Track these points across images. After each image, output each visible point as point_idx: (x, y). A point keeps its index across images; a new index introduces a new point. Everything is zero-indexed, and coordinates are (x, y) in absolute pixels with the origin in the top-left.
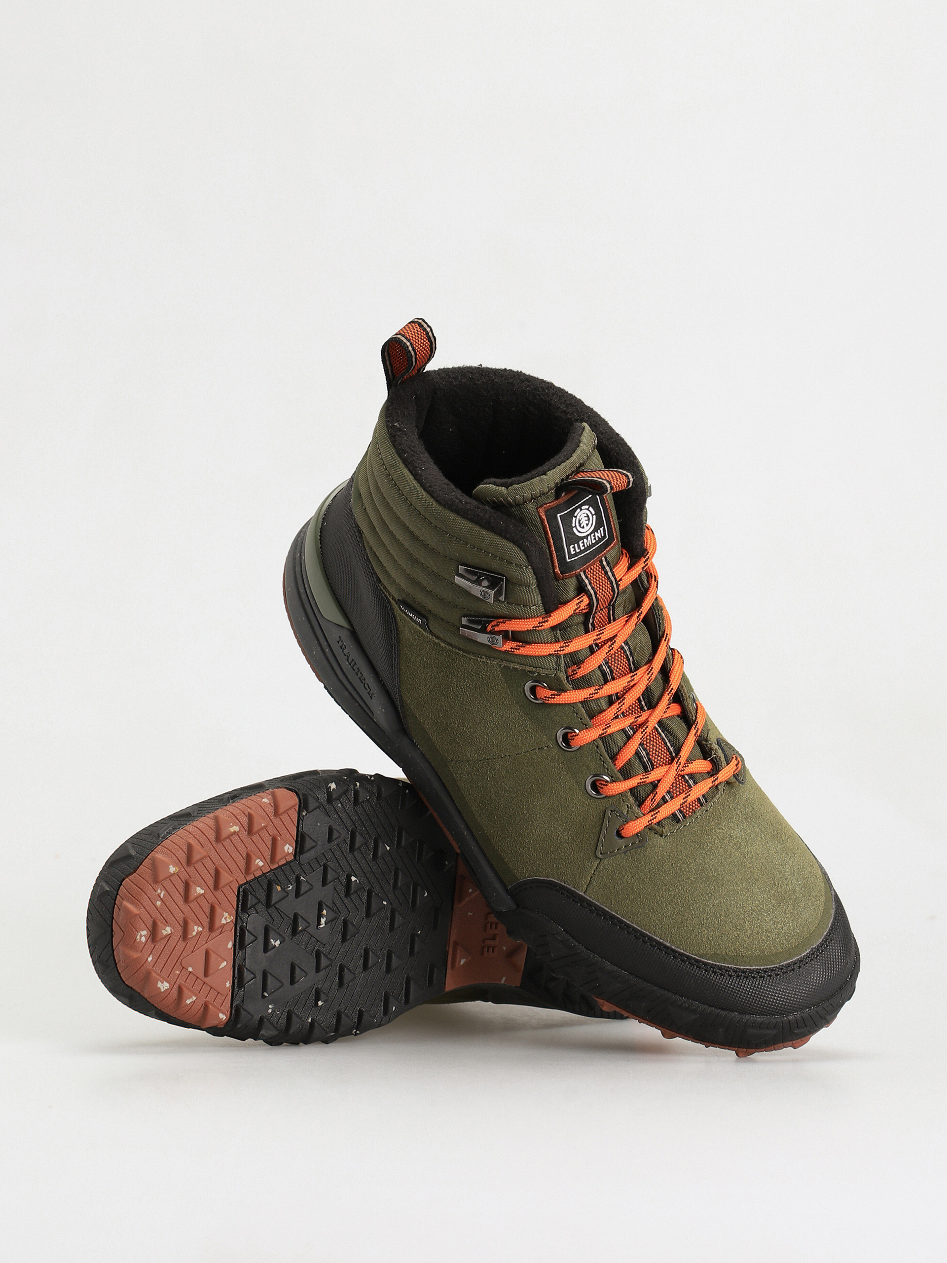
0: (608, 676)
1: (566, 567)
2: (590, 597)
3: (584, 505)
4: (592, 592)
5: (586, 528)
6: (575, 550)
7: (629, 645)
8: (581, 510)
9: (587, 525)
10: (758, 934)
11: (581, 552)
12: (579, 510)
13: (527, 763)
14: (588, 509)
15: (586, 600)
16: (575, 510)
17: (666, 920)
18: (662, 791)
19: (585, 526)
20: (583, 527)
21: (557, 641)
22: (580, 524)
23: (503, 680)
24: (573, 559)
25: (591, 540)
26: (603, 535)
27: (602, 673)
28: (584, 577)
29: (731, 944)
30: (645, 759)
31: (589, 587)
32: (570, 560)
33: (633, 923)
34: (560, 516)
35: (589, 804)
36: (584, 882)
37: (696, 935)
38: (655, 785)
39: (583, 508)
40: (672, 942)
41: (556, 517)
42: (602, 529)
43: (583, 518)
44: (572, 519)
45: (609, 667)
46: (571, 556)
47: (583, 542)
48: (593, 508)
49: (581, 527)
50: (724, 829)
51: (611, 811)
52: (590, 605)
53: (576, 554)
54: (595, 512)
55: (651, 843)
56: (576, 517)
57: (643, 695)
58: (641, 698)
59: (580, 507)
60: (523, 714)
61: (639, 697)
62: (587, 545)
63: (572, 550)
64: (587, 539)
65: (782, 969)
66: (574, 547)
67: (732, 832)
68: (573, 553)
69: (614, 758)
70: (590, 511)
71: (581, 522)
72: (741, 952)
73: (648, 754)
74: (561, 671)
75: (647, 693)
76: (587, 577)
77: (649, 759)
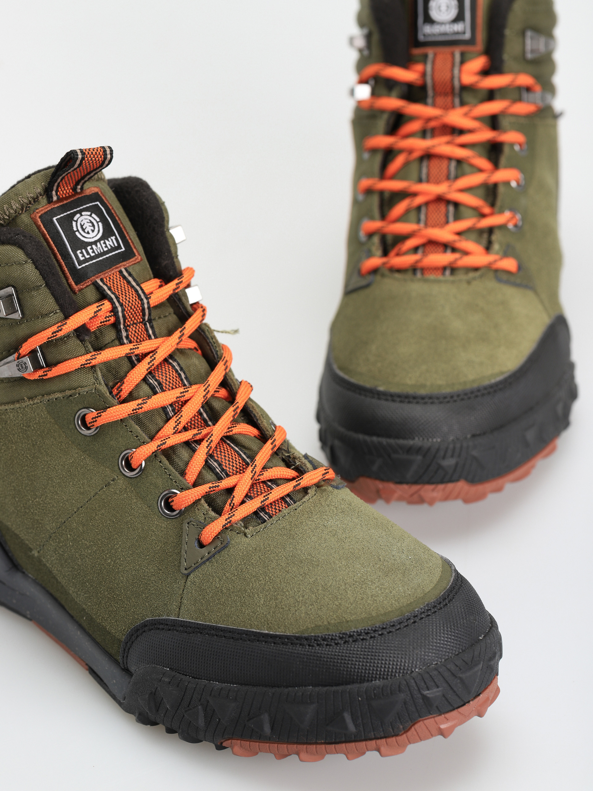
0: (157, 389)
1: (80, 276)
2: (111, 300)
3: (85, 211)
4: (113, 296)
5: (92, 235)
6: (83, 256)
7: (178, 362)
8: (81, 215)
9: (93, 231)
10: (362, 599)
11: (92, 258)
12: (78, 215)
13: (99, 507)
14: (90, 215)
15: (107, 305)
16: (74, 214)
17: (259, 609)
18: (239, 495)
19: (90, 232)
20: (88, 233)
21: (87, 352)
22: (84, 230)
23: (53, 421)
24: (84, 265)
25: (100, 248)
26: (116, 245)
27: (150, 386)
28: (101, 284)
29: (332, 613)
30: (218, 470)
31: (109, 292)
32: (80, 267)
33: (228, 625)
34: (56, 219)
35: (167, 526)
36: (174, 606)
37: (293, 614)
38: (230, 491)
39: (83, 213)
40: (270, 628)
41: (52, 222)
42: (113, 238)
43: (86, 223)
44: (72, 223)
45: (156, 380)
46: (80, 263)
47: (92, 248)
48: (96, 214)
49: (85, 232)
50: (316, 521)
51: (188, 523)
52: (114, 310)
53: (86, 260)
54: (100, 219)
55: (233, 542)
56: (76, 221)
57: (202, 407)
58: (202, 410)
59: (80, 212)
60: (81, 453)
61: (200, 410)
62: (98, 252)
63: (80, 255)
64: (97, 246)
65: (393, 626)
66: (82, 253)
67: (326, 523)
68: (82, 259)
69: (183, 473)
70: (93, 217)
71: (84, 227)
72: (345, 618)
73: (220, 465)
74: (100, 384)
75: (207, 405)
76: (104, 284)
77: (223, 470)
